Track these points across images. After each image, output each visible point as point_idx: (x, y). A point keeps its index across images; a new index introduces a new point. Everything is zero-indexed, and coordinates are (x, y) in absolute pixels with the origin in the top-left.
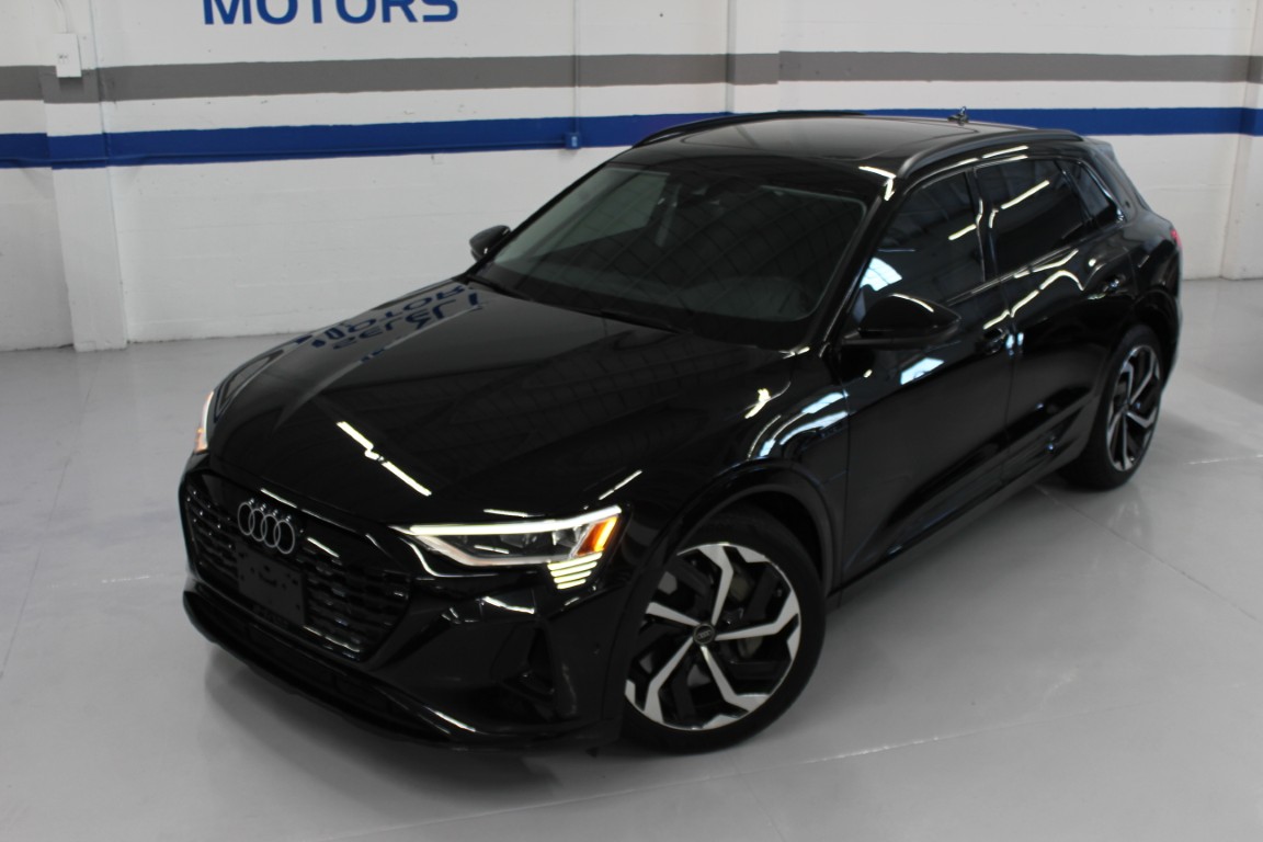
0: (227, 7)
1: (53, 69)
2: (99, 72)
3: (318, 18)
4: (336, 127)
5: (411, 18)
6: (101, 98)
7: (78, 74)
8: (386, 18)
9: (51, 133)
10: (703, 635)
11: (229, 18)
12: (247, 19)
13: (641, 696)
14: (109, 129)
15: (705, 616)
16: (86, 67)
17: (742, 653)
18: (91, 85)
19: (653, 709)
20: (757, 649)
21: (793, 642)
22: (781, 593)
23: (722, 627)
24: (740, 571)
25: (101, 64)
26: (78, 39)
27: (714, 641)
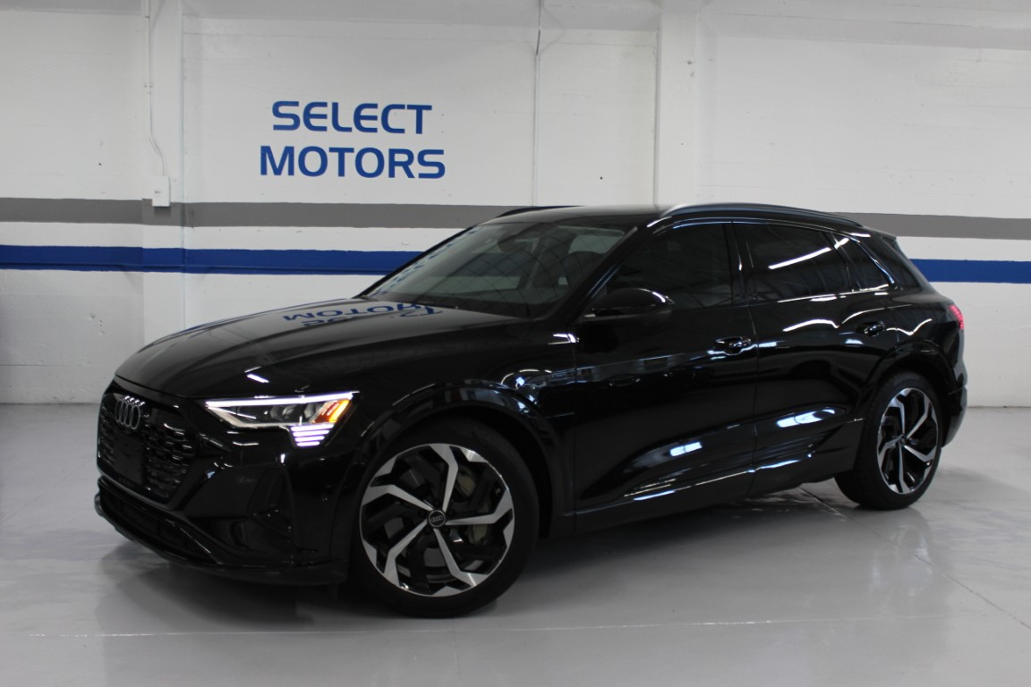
0: (277, 163)
1: (151, 200)
2: (183, 206)
3: (341, 173)
4: (350, 252)
5: (410, 175)
6: (183, 224)
7: (167, 204)
8: (392, 174)
9: (146, 245)
10: (435, 520)
11: (278, 171)
12: (291, 172)
13: (382, 561)
14: (187, 246)
15: (437, 504)
16: (174, 200)
17: (471, 541)
18: (176, 213)
19: (391, 574)
20: (482, 540)
21: (509, 532)
22: (498, 490)
23: (451, 514)
24: (469, 472)
25: (186, 201)
26: (169, 180)
27: (444, 526)
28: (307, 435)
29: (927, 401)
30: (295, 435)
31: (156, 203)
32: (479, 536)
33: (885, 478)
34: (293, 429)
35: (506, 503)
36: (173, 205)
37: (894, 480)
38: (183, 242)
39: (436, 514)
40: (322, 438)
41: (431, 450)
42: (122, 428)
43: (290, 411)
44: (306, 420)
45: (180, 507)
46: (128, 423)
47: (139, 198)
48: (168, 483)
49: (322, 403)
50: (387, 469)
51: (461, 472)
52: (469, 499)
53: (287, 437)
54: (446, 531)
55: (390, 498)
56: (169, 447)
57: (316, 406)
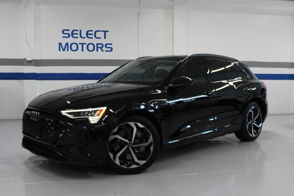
0: (64, 47)
1: (26, 59)
2: (36, 60)
3: (83, 50)
5: (103, 51)
6: (36, 66)
7: (31, 60)
8: (97, 51)
9: (25, 72)
10: (130, 145)
11: (64, 50)
12: (68, 50)
13: (115, 158)
14: (37, 72)
15: (130, 140)
16: (33, 59)
17: (140, 151)
18: (34, 62)
19: (117, 162)
20: (144, 151)
21: (152, 149)
22: (148, 136)
23: (135, 143)
24: (139, 131)
25: (36, 59)
26: (32, 53)
27: (133, 147)
28: (94, 120)
29: (259, 110)
30: (90, 120)
31: (28, 60)
32: (143, 149)
33: (248, 132)
34: (89, 118)
35: (151, 139)
36: (33, 60)
37: (251, 133)
38: (35, 71)
39: (130, 144)
40: (98, 121)
41: (128, 124)
43: (87, 113)
44: (92, 115)
45: (54, 143)
46: (35, 119)
47: (23, 58)
49: (97, 110)
50: (116, 130)
51: (137, 131)
52: (140, 139)
54: (133, 148)
55: (117, 139)
57: (95, 112)
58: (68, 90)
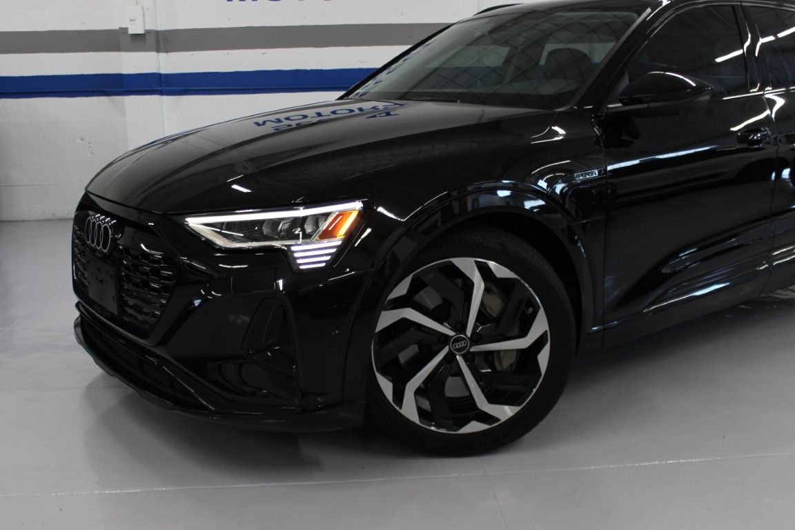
1: (127, 29)
2: (157, 33)
6: (158, 50)
7: (142, 32)
9: (125, 71)
10: (458, 345)
13: (399, 395)
14: (163, 71)
15: (460, 327)
16: (148, 28)
17: (499, 368)
18: (151, 40)
19: (409, 409)
20: (511, 365)
21: (543, 358)
22: (531, 310)
23: (477, 339)
24: (495, 289)
25: (159, 29)
26: (143, 10)
27: (469, 352)
28: (310, 255)
30: (295, 255)
31: (131, 31)
32: (507, 362)
34: (293, 248)
35: (540, 325)
36: (148, 32)
38: (159, 68)
39: (457, 340)
40: (328, 258)
41: (452, 266)
42: (93, 250)
43: (286, 226)
44: (307, 236)
45: (162, 343)
46: (99, 245)
47: (116, 27)
48: (147, 314)
49: (327, 215)
50: (402, 289)
51: (487, 290)
52: (497, 320)
53: (285, 257)
54: (469, 358)
55: (405, 323)
56: (146, 274)
57: (317, 219)
58: (256, 126)
